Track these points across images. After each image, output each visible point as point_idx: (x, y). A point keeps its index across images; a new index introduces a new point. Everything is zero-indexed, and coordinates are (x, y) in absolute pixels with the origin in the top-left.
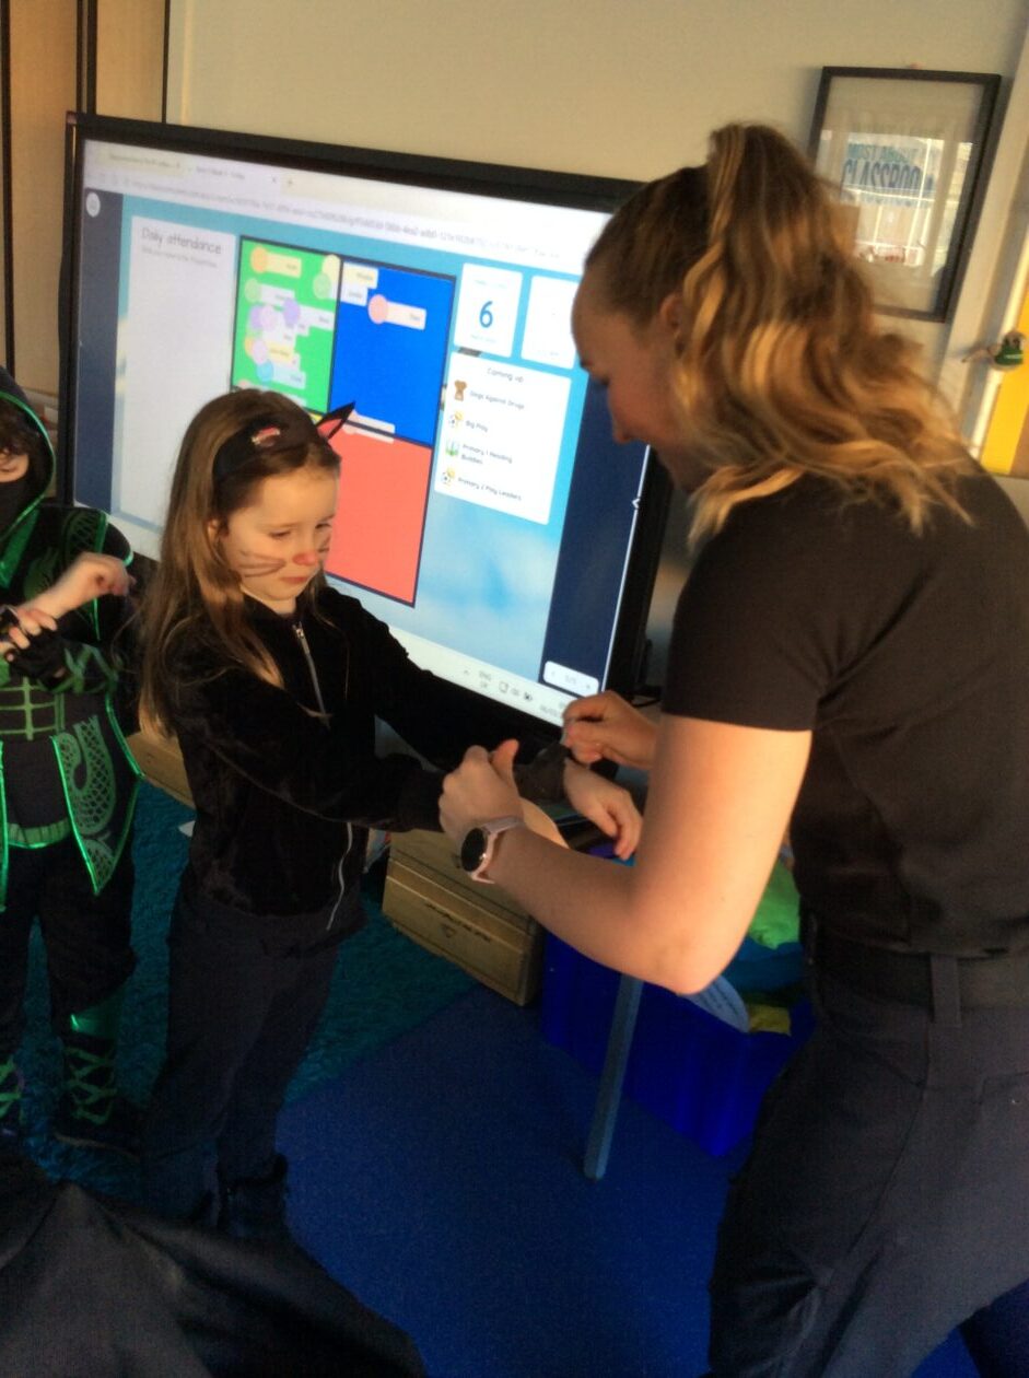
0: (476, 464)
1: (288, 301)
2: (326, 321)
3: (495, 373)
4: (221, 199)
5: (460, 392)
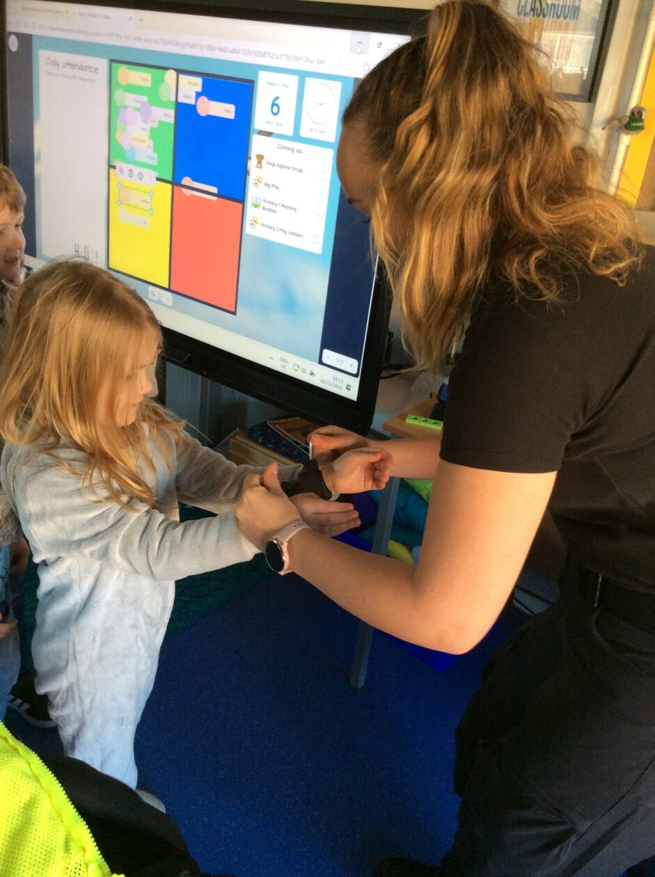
0: (272, 214)
1: (143, 102)
2: (169, 116)
3: (283, 148)
4: (96, 34)
5: (260, 162)
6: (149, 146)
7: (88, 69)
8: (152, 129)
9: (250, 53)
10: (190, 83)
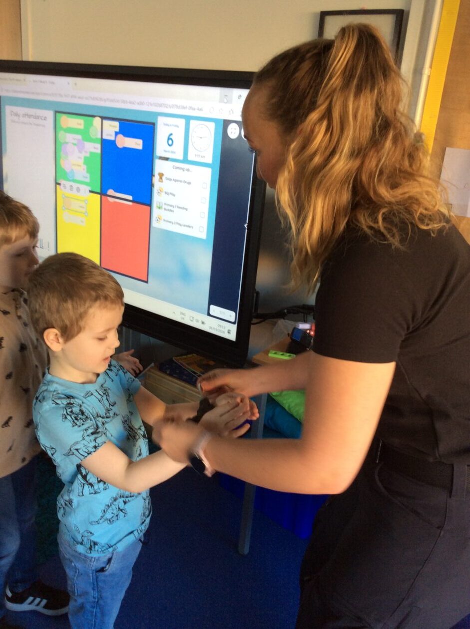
0: (171, 212)
1: (79, 140)
2: (97, 149)
3: (176, 168)
4: (45, 94)
5: (161, 178)
6: (84, 169)
7: (40, 118)
8: (85, 158)
9: (151, 105)
10: (110, 125)
